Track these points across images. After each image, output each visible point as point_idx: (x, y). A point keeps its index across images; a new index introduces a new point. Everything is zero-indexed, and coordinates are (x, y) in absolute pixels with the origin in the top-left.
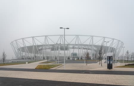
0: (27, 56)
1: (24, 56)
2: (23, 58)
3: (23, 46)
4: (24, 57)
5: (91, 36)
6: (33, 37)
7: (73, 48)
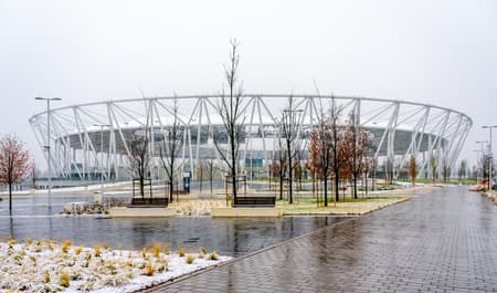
0: (92, 165)
1: (80, 165)
2: (77, 175)
3: (76, 131)
4: (78, 171)
5: (306, 97)
6: (109, 103)
7: (259, 134)
